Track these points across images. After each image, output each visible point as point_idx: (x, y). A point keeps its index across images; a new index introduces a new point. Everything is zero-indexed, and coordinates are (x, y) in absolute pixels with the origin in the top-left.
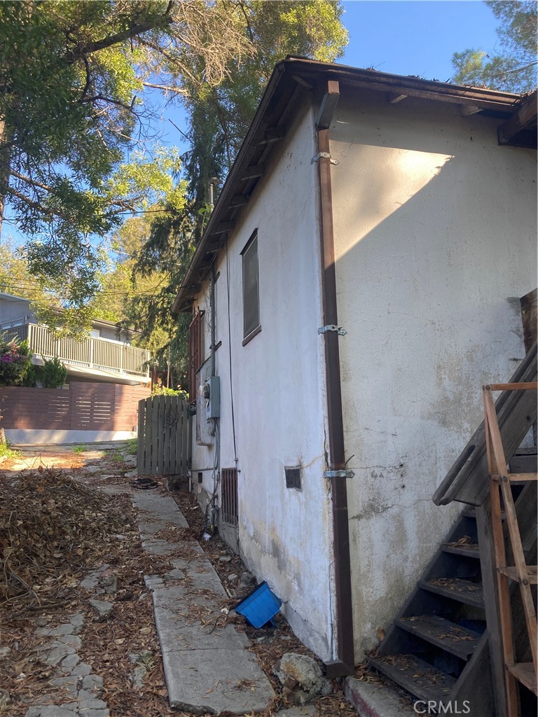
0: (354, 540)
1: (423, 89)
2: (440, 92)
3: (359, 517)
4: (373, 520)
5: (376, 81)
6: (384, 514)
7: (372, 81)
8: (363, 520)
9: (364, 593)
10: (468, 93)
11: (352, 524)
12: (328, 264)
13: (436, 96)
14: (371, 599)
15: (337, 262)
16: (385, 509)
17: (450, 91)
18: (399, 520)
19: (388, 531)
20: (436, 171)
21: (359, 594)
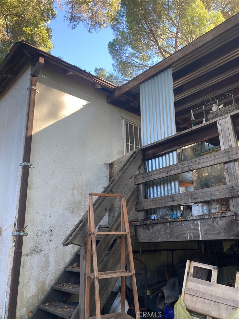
0: (23, 266)
1: (80, 72)
2: (86, 76)
3: (27, 255)
4: (34, 256)
5: (61, 63)
6: (40, 253)
7: (59, 63)
8: (29, 257)
9: (24, 293)
10: (97, 79)
11: (23, 258)
12: (29, 135)
13: (85, 77)
14: (27, 296)
15: (34, 135)
16: (41, 251)
17: (90, 76)
18: (47, 257)
19: (41, 261)
20: (82, 107)
21: (22, 293)
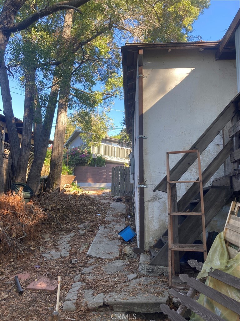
0: (147, 209)
1: (176, 46)
3: (149, 201)
4: (154, 202)
6: (159, 201)
8: (150, 203)
9: (150, 227)
10: (195, 44)
11: (146, 204)
14: (152, 229)
16: (159, 199)
17: (187, 45)
18: (164, 203)
19: (160, 206)
20: (187, 75)
21: (148, 227)
